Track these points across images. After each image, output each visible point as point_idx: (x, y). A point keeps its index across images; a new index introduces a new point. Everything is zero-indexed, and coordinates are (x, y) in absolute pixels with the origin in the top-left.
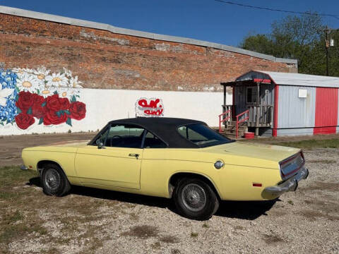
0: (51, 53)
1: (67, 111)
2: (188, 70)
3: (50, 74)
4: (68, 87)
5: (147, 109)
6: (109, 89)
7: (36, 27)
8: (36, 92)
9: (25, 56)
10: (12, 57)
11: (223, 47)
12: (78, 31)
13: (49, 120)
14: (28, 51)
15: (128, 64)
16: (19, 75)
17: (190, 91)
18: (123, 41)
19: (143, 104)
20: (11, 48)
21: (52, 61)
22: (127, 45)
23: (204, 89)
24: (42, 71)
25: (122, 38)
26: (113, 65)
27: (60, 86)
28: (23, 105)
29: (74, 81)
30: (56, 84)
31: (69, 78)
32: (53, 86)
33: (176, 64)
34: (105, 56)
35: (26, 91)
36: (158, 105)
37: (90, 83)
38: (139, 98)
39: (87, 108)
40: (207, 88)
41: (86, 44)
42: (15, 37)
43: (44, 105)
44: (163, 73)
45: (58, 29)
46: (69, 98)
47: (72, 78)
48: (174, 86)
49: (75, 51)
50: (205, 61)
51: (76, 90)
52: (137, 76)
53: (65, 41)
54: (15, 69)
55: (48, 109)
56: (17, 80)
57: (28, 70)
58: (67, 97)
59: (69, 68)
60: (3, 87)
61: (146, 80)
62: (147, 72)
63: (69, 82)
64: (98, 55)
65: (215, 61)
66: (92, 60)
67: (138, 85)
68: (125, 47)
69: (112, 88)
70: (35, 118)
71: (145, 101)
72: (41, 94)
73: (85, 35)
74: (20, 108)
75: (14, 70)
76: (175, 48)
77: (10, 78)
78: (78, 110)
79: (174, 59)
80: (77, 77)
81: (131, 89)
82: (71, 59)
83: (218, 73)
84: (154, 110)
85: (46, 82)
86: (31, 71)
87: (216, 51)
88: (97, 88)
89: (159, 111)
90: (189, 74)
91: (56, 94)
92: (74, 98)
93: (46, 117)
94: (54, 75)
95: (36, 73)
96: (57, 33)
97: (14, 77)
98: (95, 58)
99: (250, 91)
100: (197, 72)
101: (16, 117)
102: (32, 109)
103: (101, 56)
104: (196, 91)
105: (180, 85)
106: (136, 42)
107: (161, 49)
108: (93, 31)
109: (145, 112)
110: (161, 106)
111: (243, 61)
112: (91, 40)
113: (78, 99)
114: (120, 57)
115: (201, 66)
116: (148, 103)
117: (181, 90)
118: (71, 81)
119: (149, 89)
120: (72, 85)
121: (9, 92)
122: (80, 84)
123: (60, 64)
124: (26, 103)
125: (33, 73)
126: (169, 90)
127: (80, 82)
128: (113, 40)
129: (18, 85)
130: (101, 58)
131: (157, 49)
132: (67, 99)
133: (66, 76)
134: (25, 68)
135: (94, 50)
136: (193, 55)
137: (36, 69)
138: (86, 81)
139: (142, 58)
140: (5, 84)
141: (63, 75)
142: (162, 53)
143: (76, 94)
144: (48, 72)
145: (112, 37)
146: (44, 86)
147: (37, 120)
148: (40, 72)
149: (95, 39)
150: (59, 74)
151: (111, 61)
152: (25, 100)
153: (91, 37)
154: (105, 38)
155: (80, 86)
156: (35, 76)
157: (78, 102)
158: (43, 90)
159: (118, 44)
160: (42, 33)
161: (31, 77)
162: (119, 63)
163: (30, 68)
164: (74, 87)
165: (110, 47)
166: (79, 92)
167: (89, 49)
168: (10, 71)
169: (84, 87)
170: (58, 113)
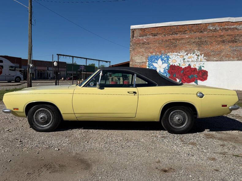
0: (188, 42)
1: (195, 76)
3: (187, 54)
4: (197, 61)
6: (226, 61)
7: (181, 30)
8: (178, 65)
9: (173, 46)
10: (168, 48)
12: (207, 27)
13: (185, 81)
14: (176, 43)
16: (170, 56)
20: (168, 43)
21: (188, 47)
24: (183, 53)
25: (240, 24)
26: (230, 44)
27: (192, 61)
28: (171, 72)
29: (202, 57)
30: (190, 60)
31: (198, 56)
32: (188, 61)
34: (224, 39)
35: (173, 65)
37: (212, 58)
39: (209, 74)
41: (211, 34)
42: (170, 37)
43: (182, 72)
45: (194, 28)
46: (197, 68)
47: (200, 56)
49: (204, 39)
51: (202, 63)
53: (198, 34)
54: (169, 53)
55: (184, 74)
56: (170, 59)
57: (175, 53)
58: (196, 67)
59: (199, 50)
60: (163, 63)
63: (198, 58)
64: (219, 39)
66: (214, 43)
69: (229, 60)
70: (177, 79)
72: (181, 66)
73: (211, 28)
74: (170, 74)
77: (166, 59)
78: (203, 75)
80: (203, 55)
82: (200, 44)
85: (184, 59)
86: (177, 54)
88: (217, 61)
91: (189, 66)
92: (200, 67)
93: (183, 78)
94: (189, 55)
95: (179, 54)
96: (193, 30)
97: (168, 58)
98: (217, 41)
102: (176, 74)
103: (221, 39)
108: (217, 24)
112: (215, 30)
113: (203, 68)
114: (237, 38)
118: (199, 58)
120: (200, 60)
121: (165, 65)
122: (205, 59)
123: (193, 48)
124: (173, 71)
125: (178, 55)
127: (205, 58)
128: (233, 27)
129: (170, 62)
130: (221, 41)
132: (196, 68)
133: (196, 55)
134: (174, 52)
135: (216, 37)
138: (209, 57)
140: (163, 61)
141: (195, 54)
143: (201, 65)
144: (185, 54)
145: (231, 25)
146: (183, 61)
148: (181, 54)
149: (218, 29)
150: (192, 54)
151: (229, 42)
152: (173, 69)
153: (216, 29)
154: (226, 27)
155: (205, 60)
156: (179, 57)
157: (203, 70)
158: (182, 63)
159: (237, 29)
160: (184, 32)
161: (176, 57)
162: (236, 42)
163: (176, 52)
164: (201, 61)
165: (229, 32)
166: (204, 64)
167: (213, 36)
168: (166, 55)
169: (207, 61)
170: (190, 76)
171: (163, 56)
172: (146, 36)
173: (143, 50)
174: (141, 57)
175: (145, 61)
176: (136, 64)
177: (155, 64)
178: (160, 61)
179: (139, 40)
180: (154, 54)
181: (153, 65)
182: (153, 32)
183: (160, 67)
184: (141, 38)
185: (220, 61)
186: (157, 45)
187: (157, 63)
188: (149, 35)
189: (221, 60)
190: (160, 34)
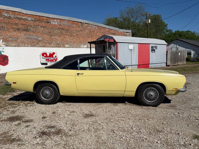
2: (71, 36)
5: (48, 58)
6: (23, 46)
11: (91, 22)
15: (34, 32)
17: (73, 47)
18: (30, 18)
19: (45, 55)
22: (33, 21)
23: (81, 46)
25: (29, 17)
26: (25, 32)
33: (64, 32)
34: (19, 27)
36: (54, 56)
37: (10, 43)
38: (42, 52)
39: (9, 59)
40: (83, 46)
41: (7, 20)
44: (56, 37)
48: (63, 45)
50: (81, 30)
51: (1, 47)
52: (40, 39)
61: (46, 41)
62: (46, 37)
64: (14, 26)
65: (87, 31)
66: (11, 30)
67: (41, 45)
68: (32, 22)
69: (25, 46)
71: (46, 54)
73: (6, 15)
76: (63, 23)
78: (4, 60)
79: (62, 29)
80: (1, 40)
81: (36, 47)
83: (89, 37)
84: (52, 59)
87: (87, 25)
88: (15, 46)
89: (55, 59)
90: (72, 38)
98: (13, 28)
99: (104, 46)
100: (76, 37)
103: (17, 27)
104: (76, 47)
105: (67, 44)
106: (39, 19)
107: (54, 23)
108: (11, 12)
109: (46, 60)
110: (56, 57)
111: (102, 30)
112: (10, 18)
113: (3, 53)
114: (29, 28)
115: (78, 33)
116: (48, 55)
117: (67, 47)
119: (48, 47)
122: (4, 44)
126: (60, 47)
127: (4, 43)
128: (24, 17)
130: (16, 29)
131: (52, 23)
135: (12, 24)
136: (74, 27)
138: (7, 42)
139: (42, 28)
142: (55, 25)
143: (1, 50)
145: (23, 16)
149: (12, 17)
151: (23, 30)
153: (10, 16)
154: (19, 16)
155: (4, 46)
157: (3, 55)
159: (27, 20)
162: (28, 31)
165: (22, 22)
166: (3, 49)
167: (9, 23)
169: (7, 46)
189: (18, 46)
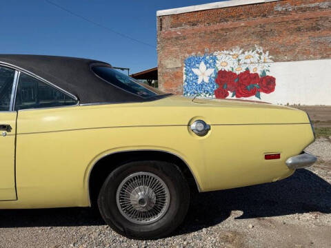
0: (245, 33)
1: (257, 85)
3: (243, 53)
4: (259, 63)
6: (303, 60)
8: (231, 70)
9: (222, 41)
10: (214, 43)
12: (272, 7)
13: (241, 94)
14: (225, 36)
16: (218, 57)
20: (214, 36)
21: (245, 41)
24: (237, 51)
26: (310, 33)
27: (252, 63)
28: (220, 81)
29: (266, 56)
30: (248, 61)
31: (261, 54)
32: (245, 63)
34: (301, 25)
35: (223, 70)
37: (281, 56)
39: (277, 82)
41: (279, 18)
42: (217, 26)
43: (237, 80)
45: (253, 10)
46: (260, 73)
47: (263, 54)
49: (268, 28)
51: (266, 64)
53: (259, 20)
54: (216, 52)
55: (240, 84)
56: (217, 61)
57: (225, 52)
58: (257, 72)
59: (261, 44)
60: (207, 68)
63: (260, 58)
64: (292, 26)
66: (285, 33)
68: (329, 10)
69: (307, 59)
70: (229, 91)
72: (234, 71)
73: (280, 9)
74: (219, 84)
75: (215, 54)
77: (211, 61)
78: (268, 84)
80: (267, 53)
82: (262, 35)
85: (239, 60)
86: (228, 52)
88: (289, 61)
91: (247, 70)
92: (264, 72)
93: (238, 90)
94: (246, 53)
95: (231, 53)
96: (251, 14)
97: (215, 59)
98: (288, 30)
101: (215, 91)
102: (227, 85)
103: (296, 26)
112: (286, 12)
113: (268, 74)
114: (320, 23)
118: (262, 57)
120: (262, 61)
121: (211, 71)
122: (271, 59)
123: (252, 42)
124: (222, 80)
125: (229, 54)
127: (270, 57)
128: (313, 5)
129: (217, 65)
130: (295, 29)
132: (257, 74)
133: (257, 52)
134: (223, 50)
135: (287, 22)
137: (231, 50)
138: (277, 55)
140: (208, 65)
141: (255, 52)
143: (265, 68)
144: (241, 52)
146: (237, 64)
147: (231, 94)
148: (234, 52)
149: (290, 10)
150: (251, 52)
151: (308, 29)
152: (222, 77)
153: (286, 10)
154: (303, 6)
155: (271, 61)
156: (231, 56)
157: (268, 76)
158: (237, 67)
159: (319, 9)
160: (239, 18)
161: (227, 58)
162: (319, 29)
163: (227, 50)
164: (264, 62)
165: (308, 14)
166: (269, 66)
167: (282, 22)
168: (212, 54)
169: (275, 62)
170: (248, 87)
171: (207, 57)
172: (181, 25)
173: (176, 48)
174: (174, 59)
175: (180, 65)
176: (167, 70)
177: (195, 71)
178: (202, 65)
179: (170, 33)
180: (193, 54)
181: (193, 72)
182: (192, 20)
183: (203, 74)
184: (173, 30)
185: (295, 60)
186: (198, 39)
187: (198, 68)
188: (185, 24)
190: (201, 21)
